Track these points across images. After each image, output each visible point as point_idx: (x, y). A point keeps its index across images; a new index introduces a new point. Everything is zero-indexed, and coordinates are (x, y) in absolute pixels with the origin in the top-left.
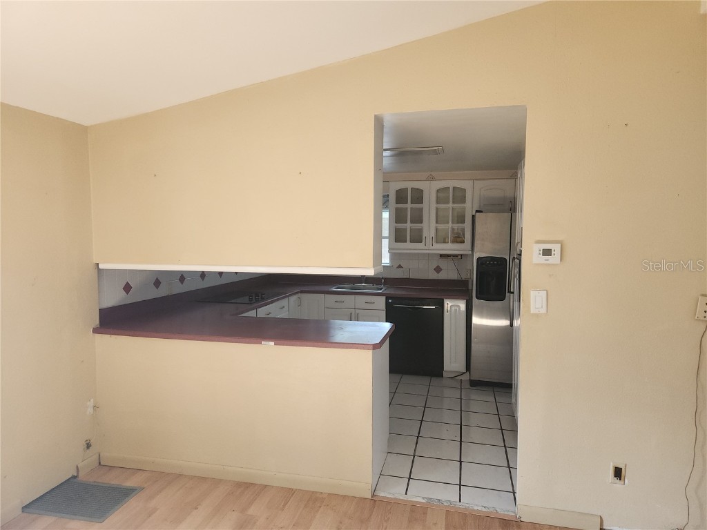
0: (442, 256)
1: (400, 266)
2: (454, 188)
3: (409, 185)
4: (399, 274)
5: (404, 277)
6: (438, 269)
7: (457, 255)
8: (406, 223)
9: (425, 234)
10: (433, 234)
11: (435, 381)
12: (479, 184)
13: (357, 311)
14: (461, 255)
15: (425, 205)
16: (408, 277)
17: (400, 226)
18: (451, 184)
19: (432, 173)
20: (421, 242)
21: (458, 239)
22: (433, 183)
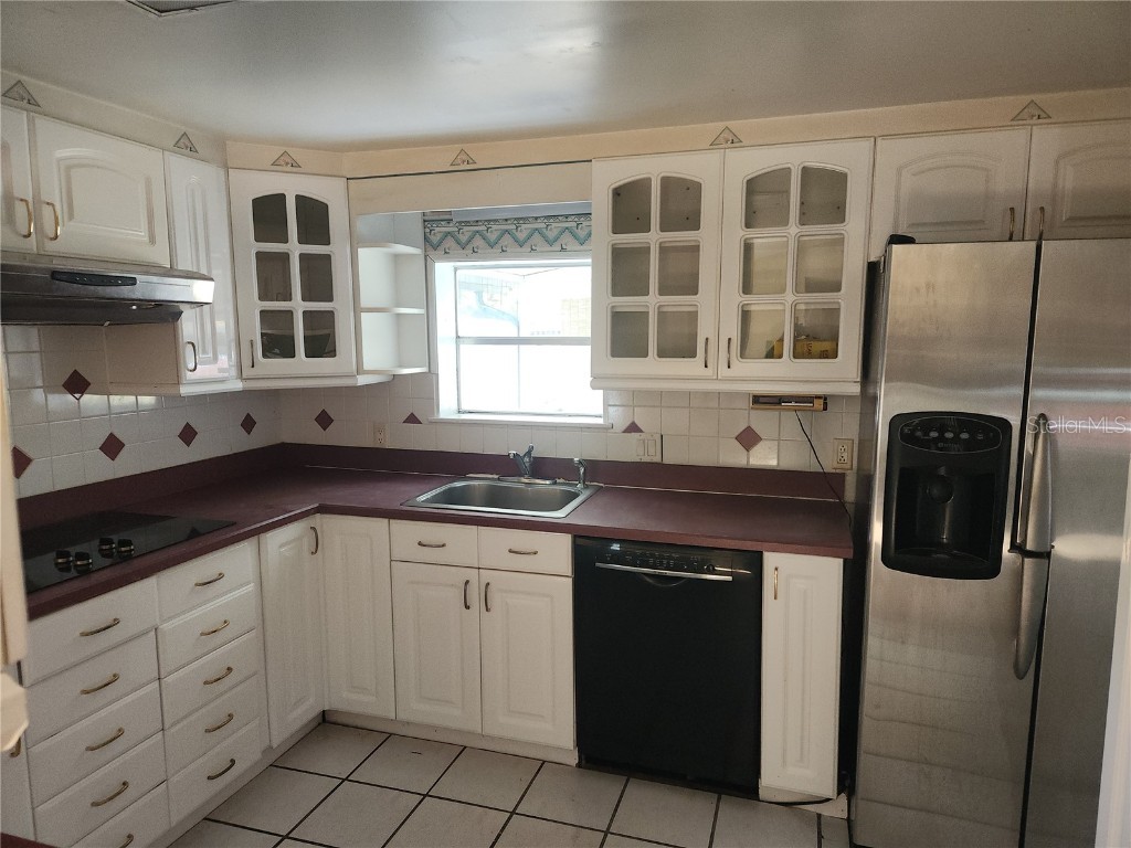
0: (759, 400)
1: (633, 428)
2: (806, 171)
3: (653, 168)
4: (630, 451)
5: (646, 459)
6: (748, 439)
7: (809, 399)
8: (646, 293)
9: (705, 330)
10: (732, 329)
11: (732, 812)
12: (894, 152)
13: (487, 576)
14: (825, 398)
15: (705, 236)
16: (657, 459)
17: (629, 303)
18: (794, 157)
19: (732, 124)
20: (693, 355)
21: (814, 341)
22: (734, 156)
